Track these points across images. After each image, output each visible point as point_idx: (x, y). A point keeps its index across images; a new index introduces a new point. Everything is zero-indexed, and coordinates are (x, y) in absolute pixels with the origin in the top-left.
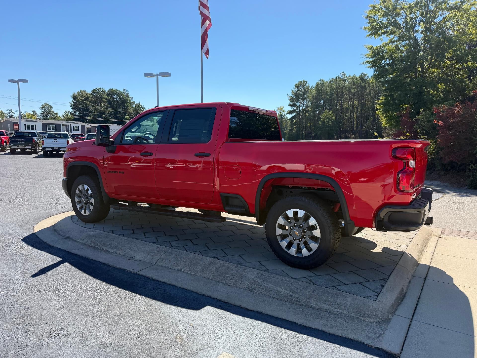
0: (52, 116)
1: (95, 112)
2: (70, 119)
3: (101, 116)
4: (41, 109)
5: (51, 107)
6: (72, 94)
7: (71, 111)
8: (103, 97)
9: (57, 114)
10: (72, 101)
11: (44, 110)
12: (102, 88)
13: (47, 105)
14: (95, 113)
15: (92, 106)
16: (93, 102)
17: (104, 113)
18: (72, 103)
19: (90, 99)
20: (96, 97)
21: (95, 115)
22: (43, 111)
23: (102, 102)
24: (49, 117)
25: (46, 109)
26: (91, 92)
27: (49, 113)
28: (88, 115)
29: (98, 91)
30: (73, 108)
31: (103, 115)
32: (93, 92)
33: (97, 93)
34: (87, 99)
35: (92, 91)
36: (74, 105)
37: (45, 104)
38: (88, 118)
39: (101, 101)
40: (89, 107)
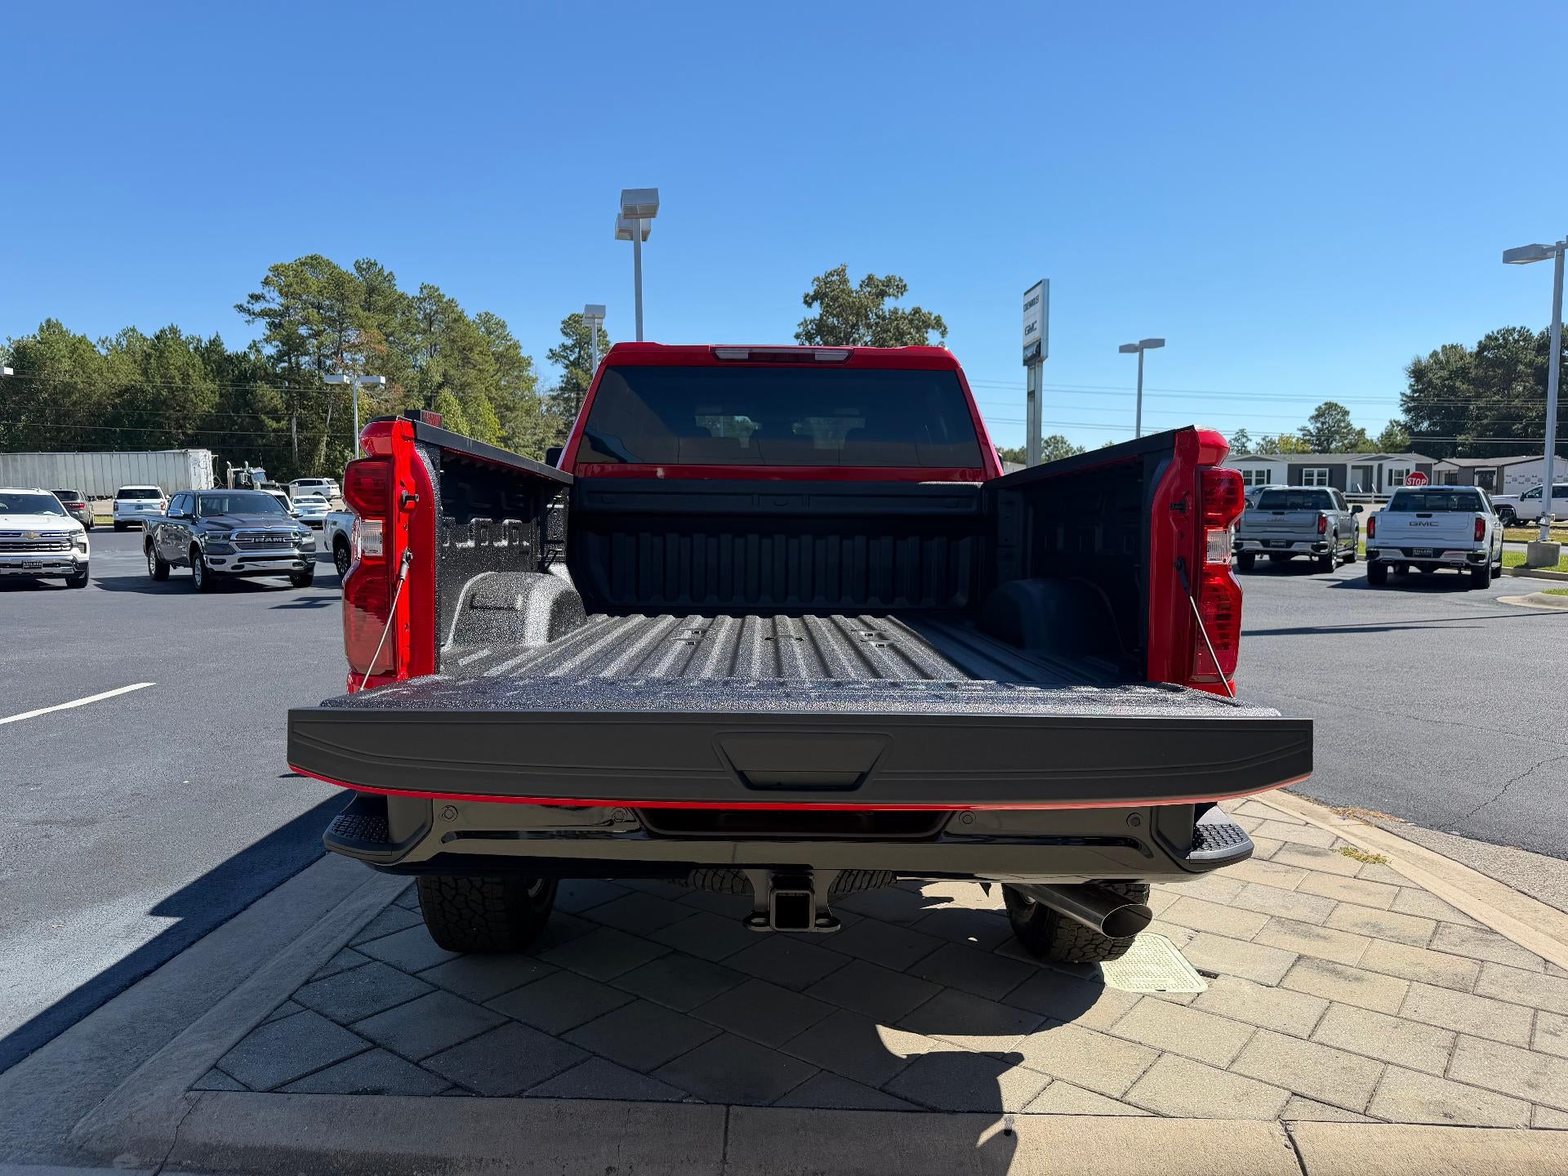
0: (1346, 442)
1: (1486, 416)
2: (1401, 447)
3: (1505, 431)
4: (1313, 421)
5: (1346, 413)
6: (1409, 362)
7: (1402, 418)
8: (1519, 361)
9: (1362, 432)
10: (1411, 385)
11: (1323, 423)
12: (1518, 328)
13: (1330, 406)
14: (1485, 421)
15: (1478, 396)
16: (1482, 383)
17: (1519, 418)
18: (1408, 392)
19: (1473, 373)
20: (1495, 363)
21: (1486, 428)
22: (1319, 425)
23: (1515, 380)
24: (1334, 443)
25: (1327, 420)
26: (1475, 349)
27: (1337, 432)
28: (1461, 429)
29: (1504, 339)
30: (1408, 411)
31: (1514, 424)
32: (1483, 348)
33: (1499, 347)
34: (1462, 373)
35: (1480, 342)
36: (1413, 399)
37: (1326, 404)
38: (1460, 438)
39: (1510, 377)
40: (1468, 400)
